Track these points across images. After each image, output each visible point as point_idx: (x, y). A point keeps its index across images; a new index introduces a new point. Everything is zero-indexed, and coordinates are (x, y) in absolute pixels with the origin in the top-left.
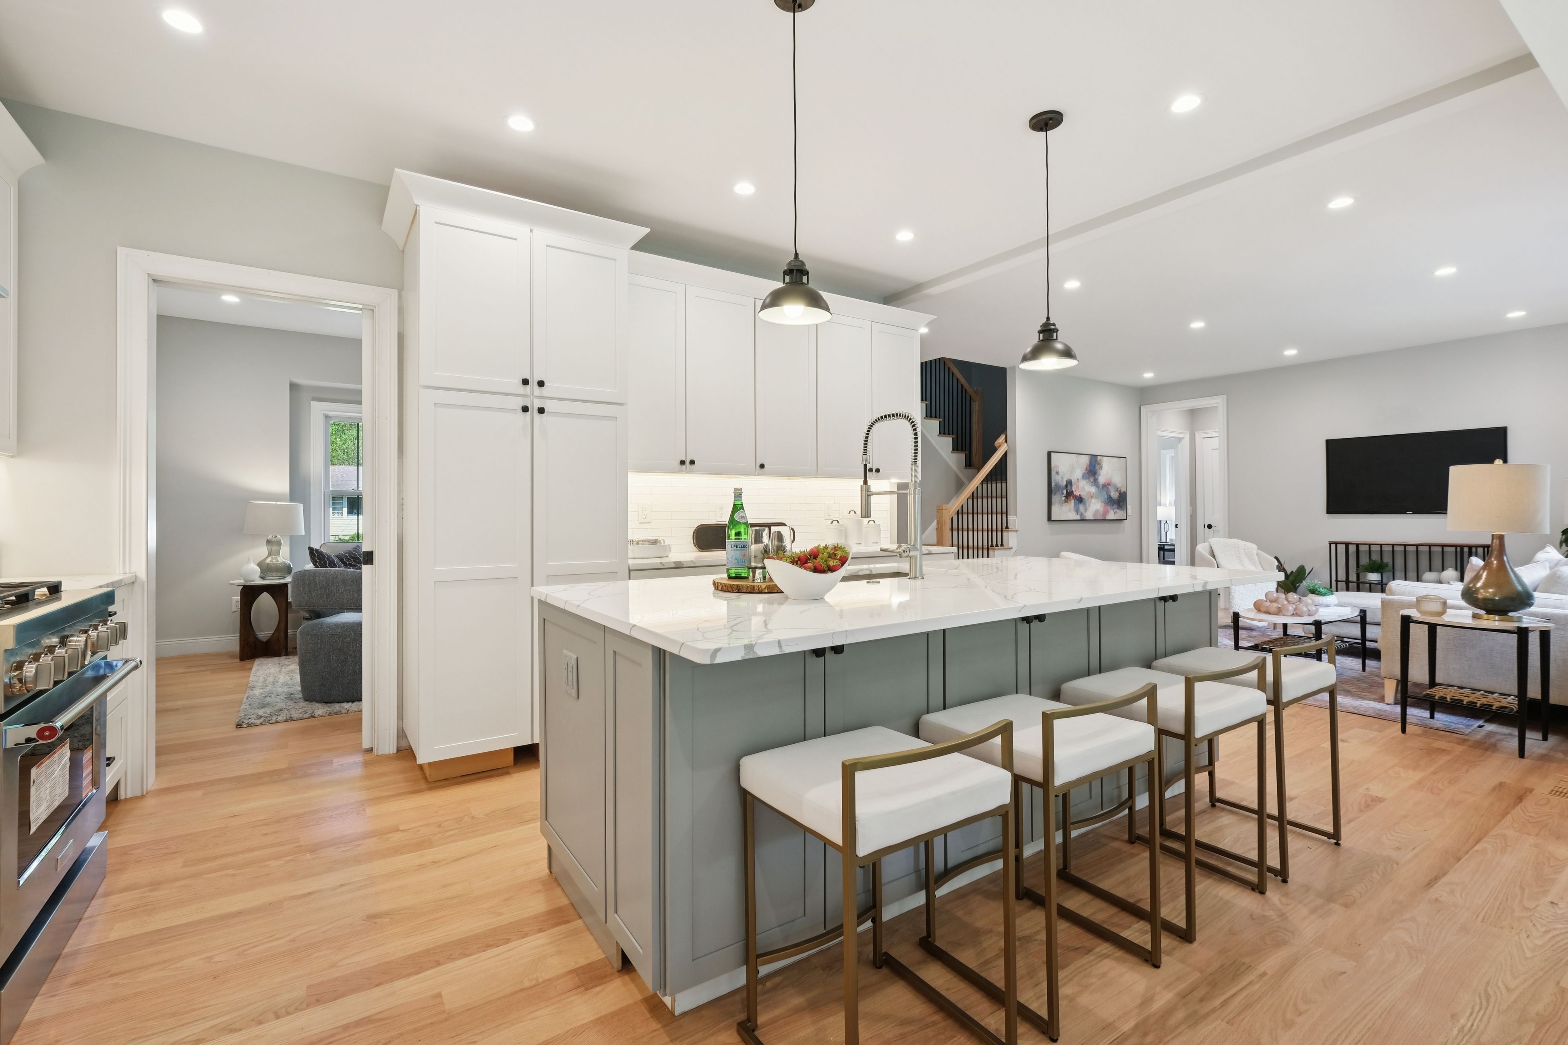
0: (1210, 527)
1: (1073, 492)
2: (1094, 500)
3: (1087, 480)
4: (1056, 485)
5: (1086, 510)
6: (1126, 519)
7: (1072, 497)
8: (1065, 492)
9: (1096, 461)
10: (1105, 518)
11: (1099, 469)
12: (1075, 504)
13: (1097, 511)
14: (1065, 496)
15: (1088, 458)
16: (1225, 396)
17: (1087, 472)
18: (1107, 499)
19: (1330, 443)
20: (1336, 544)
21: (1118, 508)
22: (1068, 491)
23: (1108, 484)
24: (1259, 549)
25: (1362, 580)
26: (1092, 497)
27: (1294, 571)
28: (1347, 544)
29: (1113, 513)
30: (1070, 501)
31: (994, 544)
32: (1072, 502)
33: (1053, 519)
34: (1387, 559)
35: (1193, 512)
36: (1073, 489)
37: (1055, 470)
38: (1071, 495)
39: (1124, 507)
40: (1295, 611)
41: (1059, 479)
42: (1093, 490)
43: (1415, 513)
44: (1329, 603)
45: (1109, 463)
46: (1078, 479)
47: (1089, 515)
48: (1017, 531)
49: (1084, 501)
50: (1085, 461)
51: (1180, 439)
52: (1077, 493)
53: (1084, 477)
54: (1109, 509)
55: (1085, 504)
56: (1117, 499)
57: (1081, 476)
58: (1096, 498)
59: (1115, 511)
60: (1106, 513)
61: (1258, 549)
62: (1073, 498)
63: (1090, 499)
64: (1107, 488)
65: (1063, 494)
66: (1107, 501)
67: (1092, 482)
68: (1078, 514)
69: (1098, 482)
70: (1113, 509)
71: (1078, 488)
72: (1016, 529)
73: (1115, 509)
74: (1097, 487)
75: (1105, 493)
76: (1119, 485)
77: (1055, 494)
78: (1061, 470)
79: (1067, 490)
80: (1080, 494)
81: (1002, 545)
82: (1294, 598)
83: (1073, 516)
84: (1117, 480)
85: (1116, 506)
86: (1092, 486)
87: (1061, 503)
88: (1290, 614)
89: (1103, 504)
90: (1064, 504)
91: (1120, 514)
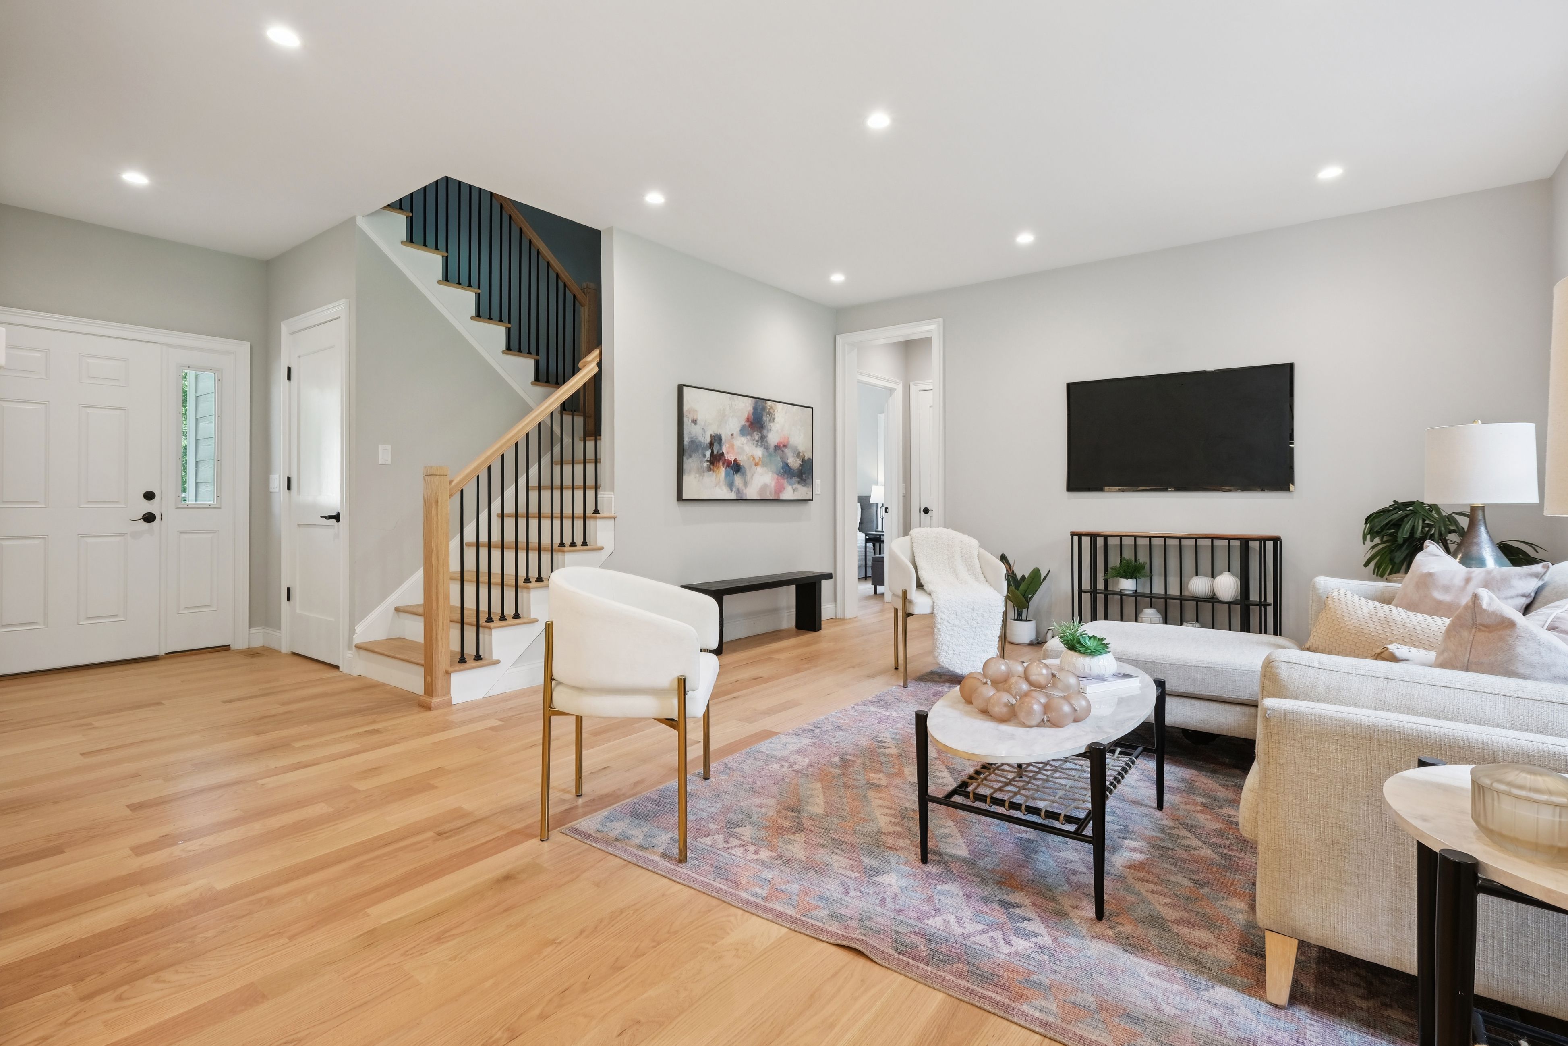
0: (926, 511)
1: (723, 454)
2: (759, 469)
3: (749, 437)
4: (692, 442)
5: (746, 484)
6: (812, 500)
7: (721, 463)
8: (708, 453)
9: (764, 409)
10: (779, 497)
11: (769, 420)
12: (727, 475)
13: (765, 487)
14: (708, 461)
15: (750, 402)
16: (941, 320)
17: (747, 424)
18: (783, 468)
19: (1073, 389)
20: (1080, 535)
21: (799, 483)
22: (715, 452)
23: (784, 446)
24: (982, 545)
25: (1110, 588)
26: (756, 464)
27: (1027, 576)
28: (1093, 536)
29: (792, 491)
30: (718, 468)
31: (567, 540)
32: (722, 471)
33: (684, 497)
34: (1143, 558)
35: (906, 491)
36: (724, 450)
37: (691, 417)
38: (720, 459)
39: (809, 481)
40: (1045, 713)
41: (695, 432)
42: (759, 452)
43: (1178, 489)
44: (1102, 672)
45: (786, 413)
46: (732, 435)
47: (751, 492)
48: (614, 518)
49: (742, 470)
50: (745, 407)
51: (891, 391)
52: (731, 457)
53: (743, 431)
54: (786, 484)
55: (744, 475)
56: (798, 469)
57: (738, 429)
58: (764, 465)
59: (794, 486)
60: (780, 489)
61: (980, 546)
62: (724, 464)
63: (754, 467)
64: (783, 451)
65: (704, 456)
66: (782, 471)
67: (757, 441)
68: (731, 490)
69: (766, 441)
70: (791, 484)
71: (733, 449)
72: (613, 515)
73: (795, 484)
74: (765, 448)
75: (779, 459)
76: (801, 448)
77: (690, 456)
78: (700, 417)
79: (712, 451)
80: (736, 459)
81: (585, 543)
82: (1042, 674)
83: (723, 493)
84: (799, 440)
85: (795, 479)
86: (756, 447)
87: (701, 471)
88: (1034, 722)
89: (776, 476)
90: (706, 474)
91: (802, 492)
